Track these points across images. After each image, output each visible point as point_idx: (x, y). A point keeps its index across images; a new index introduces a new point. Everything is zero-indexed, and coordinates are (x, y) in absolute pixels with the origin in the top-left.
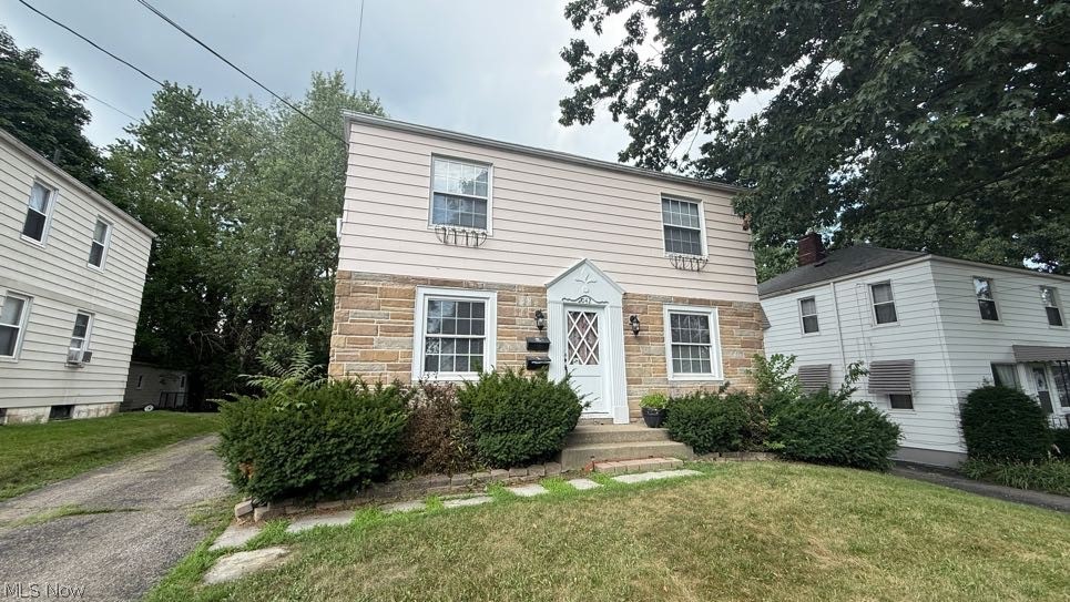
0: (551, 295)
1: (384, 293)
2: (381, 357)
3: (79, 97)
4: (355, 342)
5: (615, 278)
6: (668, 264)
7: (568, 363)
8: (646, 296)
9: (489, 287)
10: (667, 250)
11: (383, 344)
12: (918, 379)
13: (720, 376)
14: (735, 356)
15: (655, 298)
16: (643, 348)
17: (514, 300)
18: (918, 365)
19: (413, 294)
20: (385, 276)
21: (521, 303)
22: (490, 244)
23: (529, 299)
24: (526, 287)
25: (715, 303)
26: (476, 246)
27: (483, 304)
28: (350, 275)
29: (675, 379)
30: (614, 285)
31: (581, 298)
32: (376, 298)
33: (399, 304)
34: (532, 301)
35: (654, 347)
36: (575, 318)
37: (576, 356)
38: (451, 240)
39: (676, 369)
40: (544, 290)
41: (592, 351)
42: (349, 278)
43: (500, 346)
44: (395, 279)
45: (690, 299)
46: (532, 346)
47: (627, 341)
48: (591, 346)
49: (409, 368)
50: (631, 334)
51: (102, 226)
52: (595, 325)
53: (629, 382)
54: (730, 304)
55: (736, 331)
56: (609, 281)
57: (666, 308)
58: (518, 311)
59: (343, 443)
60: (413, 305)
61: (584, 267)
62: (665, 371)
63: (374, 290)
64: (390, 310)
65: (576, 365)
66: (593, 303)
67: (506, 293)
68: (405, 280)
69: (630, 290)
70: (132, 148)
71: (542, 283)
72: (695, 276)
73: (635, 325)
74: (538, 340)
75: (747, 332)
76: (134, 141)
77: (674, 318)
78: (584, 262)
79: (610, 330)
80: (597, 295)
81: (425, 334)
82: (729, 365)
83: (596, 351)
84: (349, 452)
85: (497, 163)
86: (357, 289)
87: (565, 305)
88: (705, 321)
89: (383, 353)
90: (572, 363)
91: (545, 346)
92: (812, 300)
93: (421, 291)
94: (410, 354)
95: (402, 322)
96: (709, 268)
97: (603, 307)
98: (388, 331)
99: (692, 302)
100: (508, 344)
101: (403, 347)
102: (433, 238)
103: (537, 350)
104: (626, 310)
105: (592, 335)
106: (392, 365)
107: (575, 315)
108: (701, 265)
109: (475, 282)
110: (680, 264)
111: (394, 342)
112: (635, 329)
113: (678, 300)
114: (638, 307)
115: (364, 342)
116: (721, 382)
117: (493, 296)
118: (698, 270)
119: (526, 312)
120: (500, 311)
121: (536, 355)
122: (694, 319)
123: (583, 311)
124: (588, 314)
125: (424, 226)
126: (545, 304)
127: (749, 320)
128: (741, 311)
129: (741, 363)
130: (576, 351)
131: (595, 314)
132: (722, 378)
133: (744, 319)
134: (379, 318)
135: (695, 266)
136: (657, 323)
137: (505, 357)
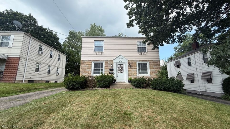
0: (114, 61)
1: (87, 63)
2: (87, 72)
3: (58, 36)
5: (126, 58)
6: (138, 54)
7: (117, 73)
8: (133, 60)
9: (103, 61)
10: (138, 51)
11: (87, 70)
12: (213, 76)
14: (153, 71)
15: (135, 61)
16: (132, 70)
18: (213, 72)
20: (87, 60)
22: (103, 54)
23: (110, 62)
24: (110, 60)
25: (148, 61)
26: (101, 54)
27: (102, 64)
28: (82, 60)
29: (139, 75)
31: (120, 62)
32: (86, 64)
33: (89, 64)
35: (134, 70)
38: (97, 54)
39: (139, 73)
40: (113, 61)
41: (122, 71)
42: (82, 61)
43: (105, 70)
45: (143, 60)
46: (110, 70)
47: (129, 69)
48: (122, 70)
49: (91, 74)
51: (59, 55)
52: (123, 66)
53: (129, 76)
54: (152, 61)
55: (154, 66)
56: (125, 58)
57: (137, 62)
59: (75, 83)
60: (91, 64)
61: (120, 56)
62: (137, 74)
63: (86, 62)
64: (88, 65)
65: (119, 73)
66: (122, 62)
67: (106, 62)
68: (90, 61)
69: (129, 60)
70: (67, 41)
71: (112, 59)
72: (144, 56)
74: (111, 69)
75: (156, 66)
76: (67, 40)
77: (139, 64)
78: (120, 55)
79: (126, 67)
81: (93, 69)
82: (152, 73)
83: (123, 71)
84: (76, 84)
85: (105, 40)
86: (84, 62)
87: (117, 63)
88: (146, 64)
91: (113, 70)
92: (190, 58)
93: (93, 62)
94: (91, 72)
95: (90, 67)
96: (147, 54)
97: (124, 63)
98: (88, 68)
99: (143, 61)
102: (94, 54)
104: (128, 63)
105: (122, 68)
107: (119, 64)
109: (101, 60)
110: (141, 54)
111: (88, 70)
112: (130, 67)
113: (140, 61)
114: (131, 63)
115: (84, 70)
116: (150, 76)
117: (104, 62)
118: (145, 55)
119: (109, 64)
120: (105, 65)
121: (111, 72)
122: (144, 64)
123: (120, 64)
124: (121, 64)
125: (93, 52)
126: (113, 63)
127: (157, 64)
128: (155, 62)
129: (155, 72)
130: (119, 71)
131: (122, 64)
132: (150, 75)
133: (156, 64)
134: (86, 66)
135: (144, 54)
136: (135, 65)
137: (106, 72)
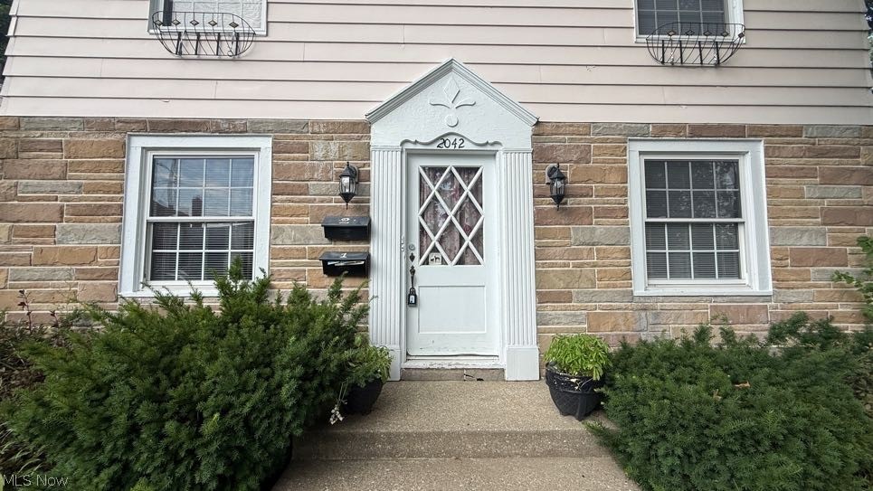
0: (384, 136)
1: (73, 149)
2: (69, 256)
4: (25, 233)
6: (643, 57)
7: (416, 262)
8: (588, 125)
9: (257, 128)
10: (641, 32)
11: (76, 237)
13: (763, 284)
14: (804, 242)
15: (610, 127)
16: (577, 231)
17: (305, 149)
19: (123, 149)
20: (73, 120)
21: (319, 154)
22: (260, 51)
23: (334, 146)
24: (328, 123)
25: (754, 132)
26: (236, 57)
27: (250, 160)
28: (19, 124)
29: (652, 292)
30: (515, 108)
31: (443, 139)
32: (58, 158)
33: (97, 168)
34: (341, 150)
35: (601, 228)
36: (434, 180)
37: (435, 250)
38: (189, 49)
39: (656, 268)
40: (364, 127)
41: (468, 240)
42: (18, 127)
43: (275, 234)
44: (88, 123)
45: (693, 127)
46: (333, 233)
47: (540, 218)
48: (468, 231)
49: (114, 274)
50: (548, 204)
52: (477, 190)
53: (542, 298)
54: (797, 131)
55: (809, 188)
56: (505, 102)
57: (635, 148)
58: (313, 169)
60: (122, 168)
61: (448, 85)
62: (627, 275)
63: (57, 146)
64: (84, 178)
65: (436, 266)
66: (468, 146)
67: (289, 138)
68: (105, 125)
69: (550, 115)
71: (359, 113)
72: (709, 77)
73: (558, 184)
74: (345, 221)
75: (837, 190)
77: (653, 167)
78: (447, 68)
79: (507, 199)
80: (475, 132)
81: (147, 217)
82: (787, 263)
83: (478, 240)
86: (29, 146)
87: (411, 154)
88: (731, 167)
89: (71, 250)
90: (426, 262)
91: (362, 232)
93: (138, 143)
94: (118, 252)
95: (104, 198)
96: (743, 58)
97: (493, 155)
98: (80, 213)
99: (699, 132)
100: (291, 227)
101: (104, 240)
102: (158, 50)
103: (348, 240)
104: (539, 156)
105: (469, 214)
106: (83, 271)
107: (435, 172)
108: (724, 53)
109: (229, 121)
110: (672, 55)
111: (86, 232)
112: (559, 194)
113: (662, 131)
114: (569, 150)
115: (40, 233)
116: (767, 298)
117: (266, 144)
118: (718, 65)
119: (326, 171)
120: (277, 171)
121: (344, 250)
122: (702, 167)
123: (451, 164)
124: (459, 170)
125: (142, 29)
126: (366, 151)
127: (848, 164)
128: (825, 143)
129: (822, 257)
130: (435, 240)
131: (476, 169)
132: (770, 290)
133: (831, 163)
134: (66, 193)
135: (710, 57)
136: (613, 180)
137: (286, 254)
